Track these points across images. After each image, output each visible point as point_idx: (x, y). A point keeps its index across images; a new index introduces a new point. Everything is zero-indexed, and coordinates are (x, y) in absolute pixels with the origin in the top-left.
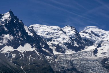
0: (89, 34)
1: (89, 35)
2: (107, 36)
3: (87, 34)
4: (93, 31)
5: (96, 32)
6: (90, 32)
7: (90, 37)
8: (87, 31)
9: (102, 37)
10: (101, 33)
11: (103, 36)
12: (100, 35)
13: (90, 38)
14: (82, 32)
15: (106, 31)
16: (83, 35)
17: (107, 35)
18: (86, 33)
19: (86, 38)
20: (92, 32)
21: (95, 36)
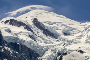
0: (28, 28)
1: (26, 31)
2: (81, 36)
3: (22, 29)
4: (40, 20)
5: (49, 23)
6: (31, 24)
7: (31, 37)
8: (21, 18)
9: (64, 40)
10: (62, 28)
11: (69, 38)
12: (59, 32)
13: (29, 39)
14: (6, 22)
15: (77, 23)
16: (10, 32)
17: (80, 34)
18: (20, 24)
19: (17, 39)
20: (35, 21)
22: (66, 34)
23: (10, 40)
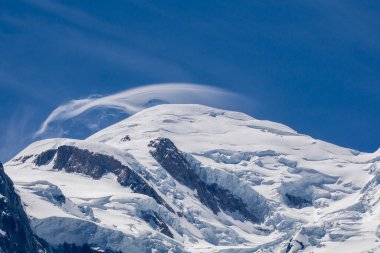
0: (133, 179)
1: (127, 193)
3: (107, 186)
4: (184, 145)
5: (221, 156)
6: (148, 164)
7: (148, 217)
9: (289, 225)
10: (279, 175)
13: (141, 228)
14: (43, 159)
15: (343, 153)
16: (59, 198)
17: (354, 199)
18: (99, 165)
19: (92, 228)
20: (165, 152)
21: (206, 215)
22: (296, 200)
23: (62, 234)
